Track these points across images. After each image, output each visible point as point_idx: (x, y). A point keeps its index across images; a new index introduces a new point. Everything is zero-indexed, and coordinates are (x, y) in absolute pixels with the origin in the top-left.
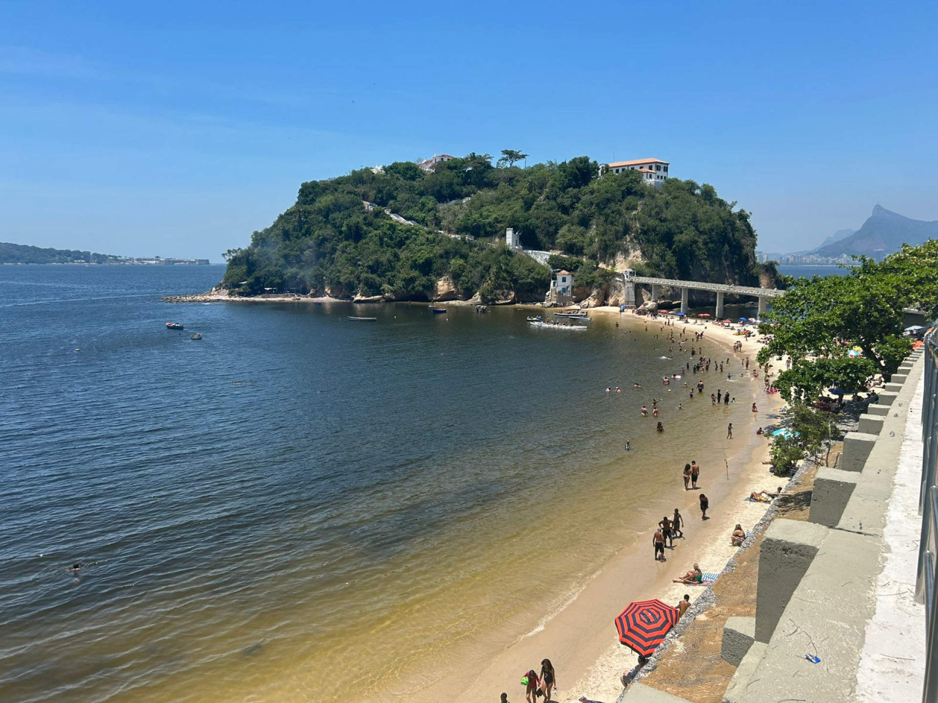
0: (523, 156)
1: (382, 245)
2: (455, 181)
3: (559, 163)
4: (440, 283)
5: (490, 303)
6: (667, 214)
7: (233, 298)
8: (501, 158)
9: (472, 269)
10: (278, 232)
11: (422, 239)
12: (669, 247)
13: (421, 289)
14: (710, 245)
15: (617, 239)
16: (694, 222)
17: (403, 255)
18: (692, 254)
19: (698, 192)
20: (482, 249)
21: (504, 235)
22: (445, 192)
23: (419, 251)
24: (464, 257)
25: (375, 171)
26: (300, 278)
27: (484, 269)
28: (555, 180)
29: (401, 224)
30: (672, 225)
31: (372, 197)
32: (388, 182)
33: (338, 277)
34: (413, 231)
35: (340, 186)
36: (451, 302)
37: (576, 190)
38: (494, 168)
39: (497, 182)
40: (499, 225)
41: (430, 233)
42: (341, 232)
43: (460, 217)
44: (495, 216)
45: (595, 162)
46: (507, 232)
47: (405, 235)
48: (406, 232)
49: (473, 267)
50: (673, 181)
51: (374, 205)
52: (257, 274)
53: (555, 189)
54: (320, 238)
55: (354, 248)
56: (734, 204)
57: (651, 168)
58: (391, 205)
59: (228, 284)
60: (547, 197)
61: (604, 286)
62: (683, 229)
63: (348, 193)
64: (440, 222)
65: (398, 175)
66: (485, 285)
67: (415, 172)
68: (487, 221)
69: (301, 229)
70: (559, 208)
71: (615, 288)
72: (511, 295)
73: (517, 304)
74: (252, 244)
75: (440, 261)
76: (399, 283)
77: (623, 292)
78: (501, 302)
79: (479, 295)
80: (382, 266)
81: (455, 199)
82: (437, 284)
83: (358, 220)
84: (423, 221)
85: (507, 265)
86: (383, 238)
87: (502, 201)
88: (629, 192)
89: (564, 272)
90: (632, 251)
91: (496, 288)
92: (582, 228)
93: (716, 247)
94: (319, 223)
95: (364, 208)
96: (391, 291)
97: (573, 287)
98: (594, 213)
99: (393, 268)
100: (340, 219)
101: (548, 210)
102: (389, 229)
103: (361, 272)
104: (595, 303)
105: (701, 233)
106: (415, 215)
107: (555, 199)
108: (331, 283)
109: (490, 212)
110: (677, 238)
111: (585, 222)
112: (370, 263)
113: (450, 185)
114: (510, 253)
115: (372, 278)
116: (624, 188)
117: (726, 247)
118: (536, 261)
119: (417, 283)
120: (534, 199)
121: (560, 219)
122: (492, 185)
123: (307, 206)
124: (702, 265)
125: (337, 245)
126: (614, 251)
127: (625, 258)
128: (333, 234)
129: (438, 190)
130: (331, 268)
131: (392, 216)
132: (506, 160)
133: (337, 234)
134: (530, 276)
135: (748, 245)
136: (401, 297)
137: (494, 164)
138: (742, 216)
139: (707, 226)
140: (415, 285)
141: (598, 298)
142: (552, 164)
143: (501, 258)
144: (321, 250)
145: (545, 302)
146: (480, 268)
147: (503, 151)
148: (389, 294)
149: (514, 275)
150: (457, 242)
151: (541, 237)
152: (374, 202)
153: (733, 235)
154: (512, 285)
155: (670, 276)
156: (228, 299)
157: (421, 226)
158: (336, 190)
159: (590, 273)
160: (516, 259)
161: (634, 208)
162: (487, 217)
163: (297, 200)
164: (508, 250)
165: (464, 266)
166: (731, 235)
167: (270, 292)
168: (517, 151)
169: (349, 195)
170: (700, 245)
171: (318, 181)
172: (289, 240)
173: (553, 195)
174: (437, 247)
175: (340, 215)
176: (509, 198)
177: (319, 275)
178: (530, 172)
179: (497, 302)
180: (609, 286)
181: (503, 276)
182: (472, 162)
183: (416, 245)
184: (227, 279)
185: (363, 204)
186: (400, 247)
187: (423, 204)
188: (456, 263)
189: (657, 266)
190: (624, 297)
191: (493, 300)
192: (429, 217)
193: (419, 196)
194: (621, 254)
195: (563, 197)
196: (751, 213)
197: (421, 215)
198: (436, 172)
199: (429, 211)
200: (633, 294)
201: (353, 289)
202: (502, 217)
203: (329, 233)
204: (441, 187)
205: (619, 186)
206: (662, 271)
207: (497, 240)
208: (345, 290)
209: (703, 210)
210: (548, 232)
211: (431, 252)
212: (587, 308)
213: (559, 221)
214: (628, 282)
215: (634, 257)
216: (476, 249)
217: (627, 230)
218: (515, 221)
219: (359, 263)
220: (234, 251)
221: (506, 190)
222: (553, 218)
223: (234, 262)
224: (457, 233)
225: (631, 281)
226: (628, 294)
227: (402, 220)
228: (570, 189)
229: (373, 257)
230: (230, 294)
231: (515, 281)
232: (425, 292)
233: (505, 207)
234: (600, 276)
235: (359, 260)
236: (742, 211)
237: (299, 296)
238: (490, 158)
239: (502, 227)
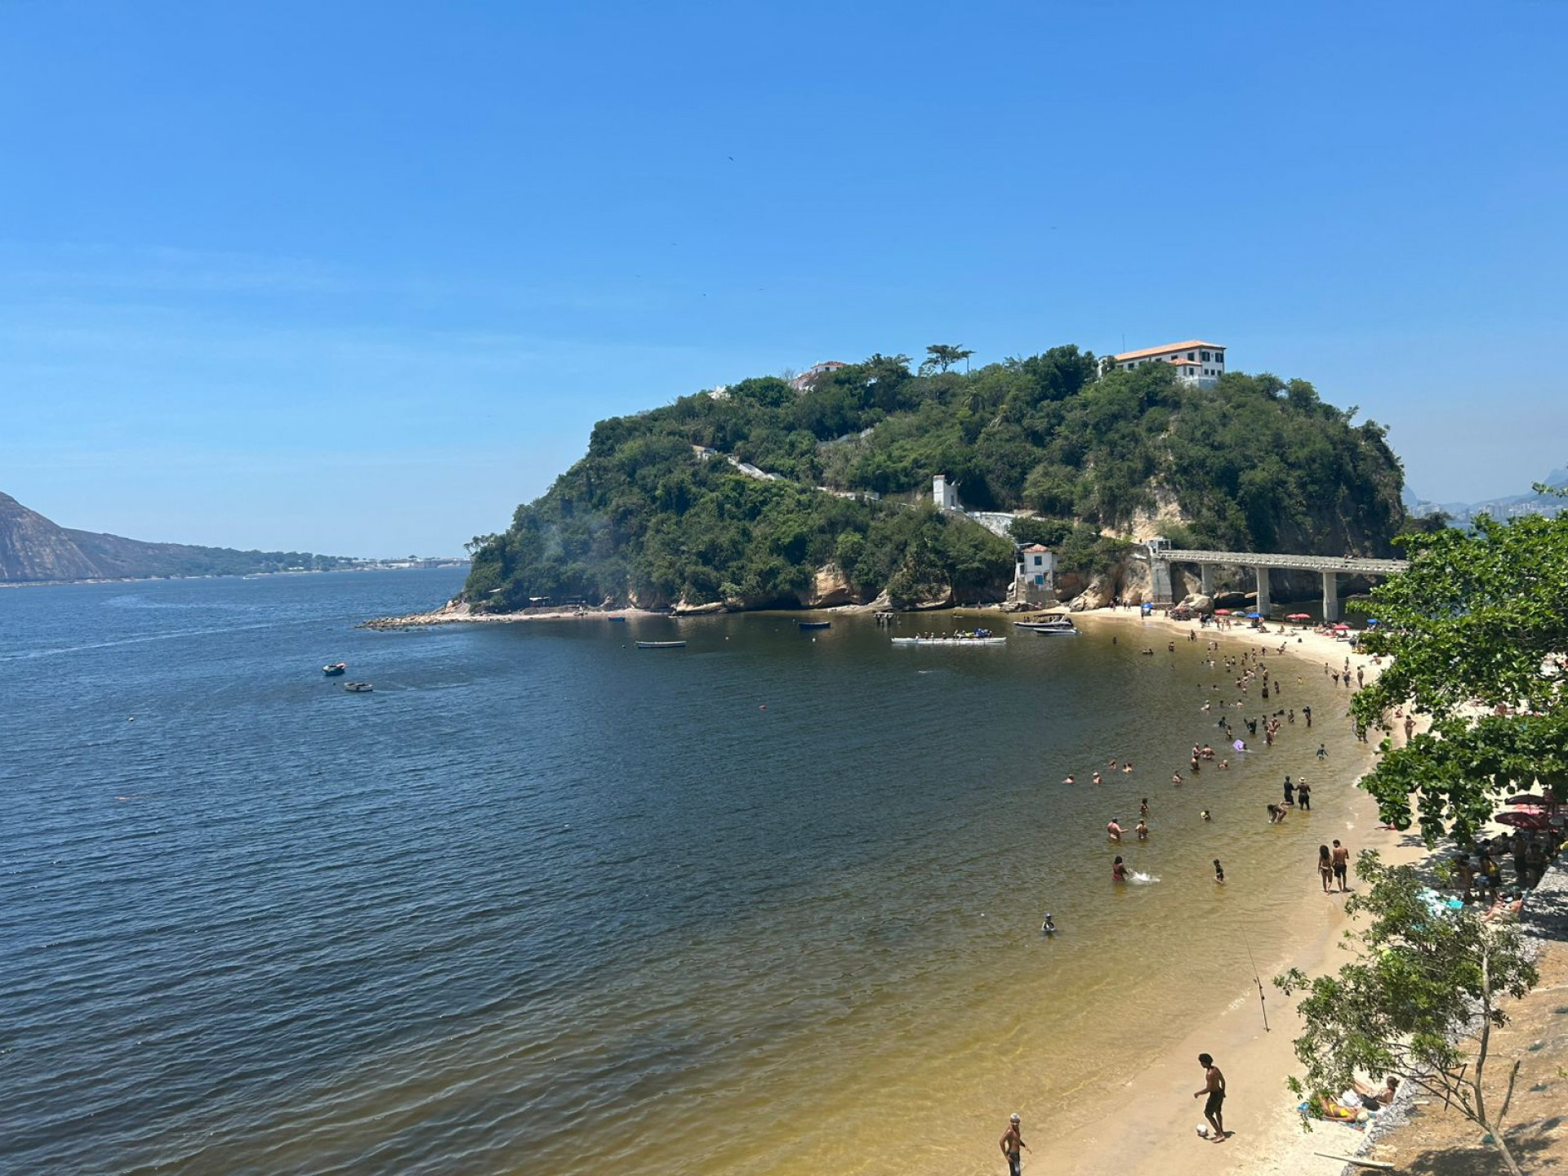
0: (965, 354)
1: (721, 515)
2: (847, 402)
3: (1026, 359)
4: (821, 576)
5: (907, 608)
6: (1225, 436)
7: (477, 617)
8: (926, 359)
9: (875, 549)
10: (554, 504)
11: (789, 502)
12: (1233, 495)
13: (787, 587)
14: (1311, 488)
15: (1134, 484)
16: (1276, 447)
17: (757, 531)
18: (1276, 505)
19: (1282, 394)
20: (893, 514)
21: (931, 489)
22: (829, 422)
23: (784, 523)
24: (861, 529)
25: (714, 396)
26: (587, 579)
27: (897, 548)
28: (1019, 389)
29: (755, 480)
30: (1234, 455)
31: (708, 439)
32: (734, 411)
33: (649, 574)
34: (774, 490)
35: (657, 424)
36: (839, 609)
37: (1056, 404)
38: (914, 377)
39: (918, 400)
40: (922, 472)
41: (803, 491)
42: (654, 499)
43: (855, 462)
44: (913, 456)
45: (1089, 353)
46: (935, 483)
47: (762, 498)
48: (763, 492)
49: (877, 546)
50: (1234, 378)
51: (712, 450)
52: (517, 575)
53: (1019, 404)
54: (621, 509)
55: (677, 524)
56: (1353, 411)
57: (1191, 357)
58: (739, 449)
59: (472, 594)
60: (1006, 419)
61: (1113, 570)
62: (1256, 461)
63: (669, 434)
64: (821, 473)
65: (752, 399)
66: (898, 576)
67: (780, 392)
68: (901, 465)
69: (591, 495)
70: (1027, 436)
71: (1134, 572)
72: (944, 592)
73: (956, 608)
74: (513, 526)
75: (820, 538)
76: (751, 580)
77: (1149, 578)
78: (926, 605)
79: (887, 594)
80: (722, 551)
81: (847, 433)
82: (816, 578)
83: (683, 476)
84: (792, 472)
85: (937, 539)
86: (723, 505)
87: (927, 431)
88: (1151, 400)
89: (1038, 547)
90: (1161, 504)
91: (917, 581)
92: (1069, 468)
93: (1322, 491)
94: (620, 485)
95: (693, 457)
96: (737, 594)
97: (1055, 574)
98: (1090, 442)
99: (740, 554)
100: (652, 477)
101: (1008, 441)
102: (734, 489)
103: (686, 564)
104: (1097, 602)
105: (1292, 466)
106: (778, 462)
107: (1019, 421)
108: (637, 585)
109: (906, 450)
110: (1244, 477)
111: (1074, 458)
112: (702, 548)
113: (838, 409)
114: (941, 519)
115: (703, 574)
116: (1141, 395)
117: (1343, 490)
118: (988, 531)
119: (781, 578)
120: (983, 423)
121: (1029, 455)
122: (909, 406)
123: (602, 459)
124: (1299, 525)
125: (649, 521)
126: (1129, 507)
127: (1149, 518)
128: (642, 502)
129: (817, 420)
130: (639, 558)
131: (741, 467)
132: (936, 362)
133: (649, 502)
134: (977, 558)
135: (1386, 486)
136: (755, 604)
137: (913, 371)
138: (1372, 434)
139: (1303, 454)
140: (778, 581)
141: (1102, 592)
142: (1013, 363)
143: (924, 529)
144: (623, 529)
145: (1005, 603)
146: (888, 548)
147: (929, 348)
148: (734, 599)
149: (948, 557)
150: (848, 504)
151: (995, 487)
152: (712, 446)
153: (1355, 467)
154: (947, 575)
155: (1237, 547)
156: (469, 618)
157: (787, 481)
158: (651, 431)
159: (1085, 548)
160: (951, 528)
161: (1163, 428)
162: (901, 459)
163: (588, 450)
164: (938, 514)
165: (861, 544)
166: (1350, 468)
167: (538, 604)
168: (954, 346)
169: (671, 437)
170: (1292, 487)
171: (622, 417)
172: (572, 517)
173: (1014, 415)
174: (815, 515)
175: (654, 471)
176: (939, 424)
177: (618, 571)
178: (976, 378)
179: (919, 606)
180: (1122, 569)
181: (929, 558)
182: (877, 370)
183: (779, 513)
184: (470, 586)
185: (692, 450)
186: (753, 518)
187: (792, 445)
188: (846, 539)
189: (1211, 530)
190: (1150, 588)
191: (912, 602)
192: (802, 466)
193: (785, 432)
194: (1142, 510)
195: (1032, 417)
196: (1388, 427)
197: (789, 462)
198: (817, 391)
199: (802, 455)
200: (1169, 582)
201: (673, 593)
202: (927, 458)
203: (635, 500)
204: (824, 415)
205: (1133, 391)
206: (1220, 538)
207: (919, 497)
208: (661, 594)
209: (1293, 425)
210: (1009, 478)
211: (805, 523)
212: (1083, 609)
213: (1027, 458)
214: (1156, 560)
215: (1166, 514)
216: (882, 515)
217: (1150, 467)
218: (948, 463)
219: (684, 548)
220: (484, 539)
221: (935, 412)
222: (1016, 454)
223: (483, 557)
224: (849, 489)
225: (1162, 559)
226: (1158, 583)
227: (757, 473)
228: (1045, 403)
229: (706, 538)
230: (473, 611)
231: (952, 568)
232: (796, 592)
233: (932, 440)
234: (1103, 552)
235: (683, 544)
236: (1370, 423)
237: (586, 608)
238: (907, 360)
239: (928, 475)
